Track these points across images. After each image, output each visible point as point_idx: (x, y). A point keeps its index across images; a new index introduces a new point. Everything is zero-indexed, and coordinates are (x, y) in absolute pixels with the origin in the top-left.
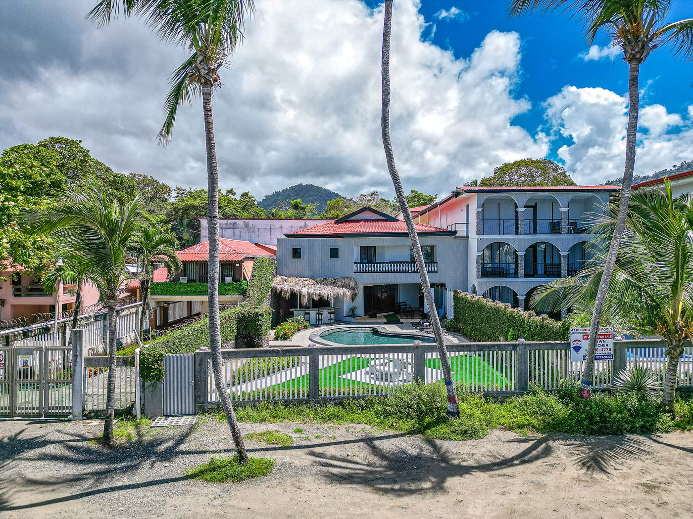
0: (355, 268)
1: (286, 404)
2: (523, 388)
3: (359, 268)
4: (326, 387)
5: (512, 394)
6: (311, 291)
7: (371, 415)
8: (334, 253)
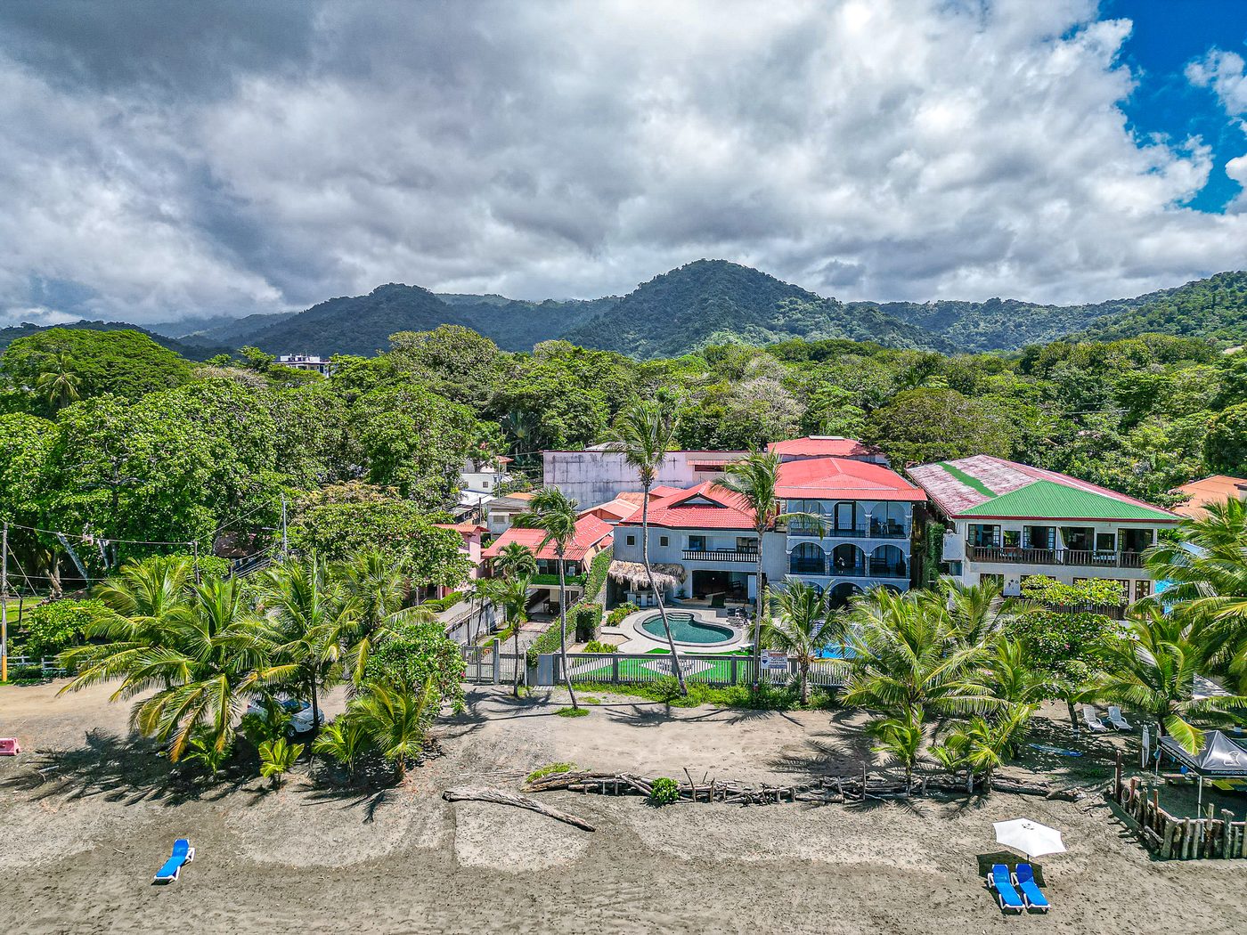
0: (683, 555)
1: (600, 682)
2: (732, 682)
3: (687, 555)
4: (621, 675)
5: (728, 684)
6: (641, 578)
7: (644, 691)
8: (664, 541)
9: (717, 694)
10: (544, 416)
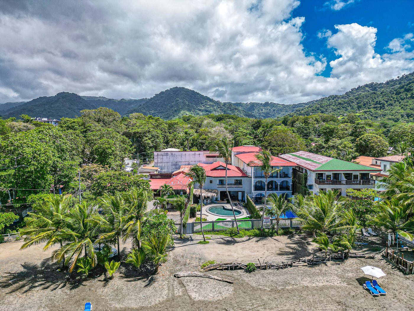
0: (217, 186)
1: (208, 231)
2: (253, 228)
3: (219, 186)
4: (215, 228)
5: (250, 229)
6: (205, 195)
7: (224, 233)
8: (211, 182)
9: (248, 233)
10: (143, 140)
